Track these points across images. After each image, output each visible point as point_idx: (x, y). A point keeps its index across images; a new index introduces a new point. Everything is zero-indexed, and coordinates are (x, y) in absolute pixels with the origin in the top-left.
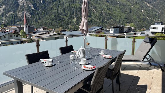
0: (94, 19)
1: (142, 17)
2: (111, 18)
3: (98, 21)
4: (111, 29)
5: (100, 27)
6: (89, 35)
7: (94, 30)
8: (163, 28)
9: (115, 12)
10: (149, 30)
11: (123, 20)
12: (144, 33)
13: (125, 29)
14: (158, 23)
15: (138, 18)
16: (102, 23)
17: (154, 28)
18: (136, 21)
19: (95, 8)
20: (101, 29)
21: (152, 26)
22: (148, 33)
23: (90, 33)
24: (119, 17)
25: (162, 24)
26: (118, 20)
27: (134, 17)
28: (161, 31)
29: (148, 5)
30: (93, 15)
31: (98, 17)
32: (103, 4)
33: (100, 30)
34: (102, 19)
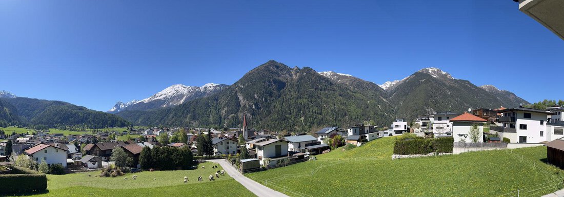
0: (326, 117)
1: (379, 113)
2: (346, 115)
3: (331, 119)
4: (349, 130)
5: (334, 128)
6: (321, 139)
7: (327, 132)
8: (405, 126)
9: (350, 108)
10: (392, 128)
11: (359, 117)
12: (387, 133)
13: (367, 129)
14: (400, 119)
15: (376, 114)
16: (335, 121)
17: (397, 126)
18: (374, 118)
19: (326, 103)
20: (337, 130)
21: (395, 124)
22: (391, 132)
23: (322, 137)
24: (355, 113)
25: (404, 121)
26: (354, 117)
27: (372, 113)
28: (404, 129)
29: (385, 100)
30: (324, 112)
31: (330, 114)
32: (335, 98)
33: (335, 132)
34: (335, 117)
